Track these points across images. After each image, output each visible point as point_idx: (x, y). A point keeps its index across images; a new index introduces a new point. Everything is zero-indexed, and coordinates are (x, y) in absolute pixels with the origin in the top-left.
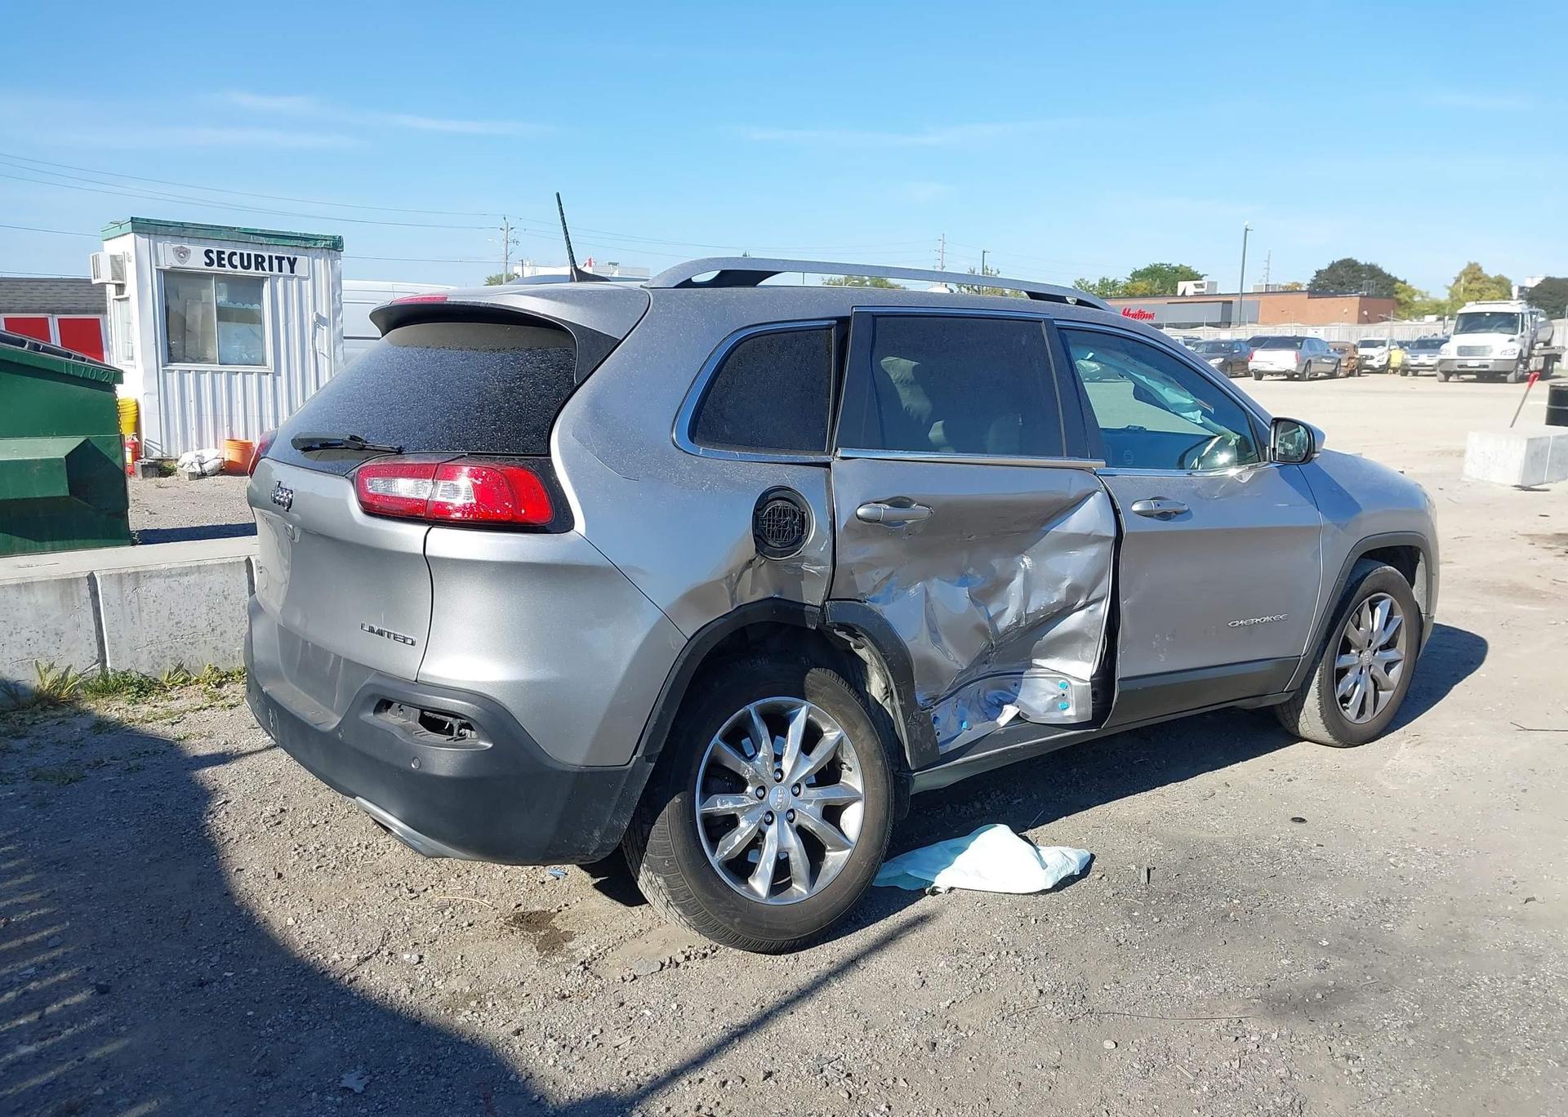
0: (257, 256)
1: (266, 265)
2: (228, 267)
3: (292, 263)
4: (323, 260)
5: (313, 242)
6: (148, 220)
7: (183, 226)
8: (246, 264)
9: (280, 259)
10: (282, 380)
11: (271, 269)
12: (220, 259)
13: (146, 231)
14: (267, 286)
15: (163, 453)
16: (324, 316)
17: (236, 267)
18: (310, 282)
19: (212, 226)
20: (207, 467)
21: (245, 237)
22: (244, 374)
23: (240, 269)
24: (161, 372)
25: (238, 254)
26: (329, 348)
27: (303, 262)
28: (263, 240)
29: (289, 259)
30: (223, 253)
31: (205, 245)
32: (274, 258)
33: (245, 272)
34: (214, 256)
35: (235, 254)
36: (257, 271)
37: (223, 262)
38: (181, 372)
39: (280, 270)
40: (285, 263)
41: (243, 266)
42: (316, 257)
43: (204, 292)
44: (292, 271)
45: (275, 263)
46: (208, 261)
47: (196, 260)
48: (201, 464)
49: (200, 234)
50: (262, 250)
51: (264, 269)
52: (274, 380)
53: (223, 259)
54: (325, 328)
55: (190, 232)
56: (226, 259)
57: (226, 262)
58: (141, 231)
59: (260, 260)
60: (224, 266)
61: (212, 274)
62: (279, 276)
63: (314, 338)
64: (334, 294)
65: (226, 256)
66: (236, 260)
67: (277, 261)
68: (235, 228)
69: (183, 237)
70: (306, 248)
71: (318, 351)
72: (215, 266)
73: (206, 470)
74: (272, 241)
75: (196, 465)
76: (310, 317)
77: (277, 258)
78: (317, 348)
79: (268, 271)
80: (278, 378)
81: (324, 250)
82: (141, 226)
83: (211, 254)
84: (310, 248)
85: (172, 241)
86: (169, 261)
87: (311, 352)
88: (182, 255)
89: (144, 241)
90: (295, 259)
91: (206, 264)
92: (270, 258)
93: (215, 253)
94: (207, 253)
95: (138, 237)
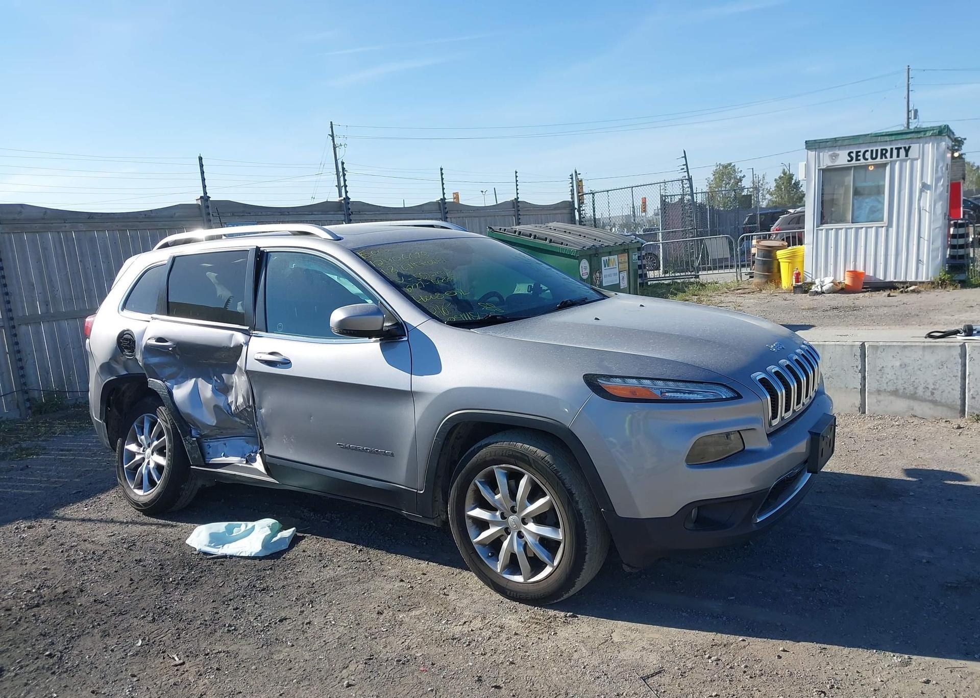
0: (882, 150)
1: (888, 155)
2: (862, 161)
3: (907, 151)
4: (931, 144)
5: (923, 133)
6: (815, 141)
7: (835, 140)
8: (874, 156)
9: (898, 149)
10: (893, 230)
11: (891, 157)
12: (857, 156)
13: (813, 147)
14: (888, 168)
15: (812, 279)
16: (929, 184)
17: (867, 159)
18: (919, 161)
19: (854, 136)
20: (824, 288)
21: (874, 139)
22: (867, 228)
23: (870, 160)
24: (815, 230)
25: (870, 151)
26: (930, 206)
27: (915, 149)
28: (887, 138)
29: (905, 148)
30: (860, 152)
31: (848, 149)
32: (894, 149)
33: (873, 162)
34: (854, 155)
35: (867, 151)
36: (882, 160)
37: (859, 158)
38: (827, 230)
39: (898, 156)
40: (902, 152)
41: (872, 158)
42: (926, 143)
43: (847, 179)
44: (907, 155)
45: (895, 152)
46: (849, 159)
47: (842, 159)
48: (822, 287)
49: (846, 142)
50: (887, 145)
51: (886, 158)
52: (887, 231)
53: (860, 156)
54: (928, 191)
55: (839, 143)
56: (862, 156)
57: (861, 158)
58: (811, 148)
59: (884, 152)
60: (859, 160)
61: (851, 167)
62: (896, 161)
63: (919, 200)
64: (937, 167)
65: (861, 154)
66: (868, 155)
67: (896, 150)
68: (868, 134)
69: (835, 147)
70: (919, 138)
71: (921, 209)
72: (854, 161)
73: (824, 290)
74: (893, 138)
75: (819, 287)
76: (918, 185)
77: (896, 148)
78: (921, 206)
79: (889, 159)
80: (890, 229)
81: (932, 137)
82: (811, 145)
83: (852, 154)
84: (921, 137)
85: (829, 151)
86: (826, 162)
87: (917, 210)
88: (834, 158)
89: (812, 154)
90: (909, 147)
91: (849, 161)
92: (892, 149)
93: (855, 153)
94: (849, 154)
95: (809, 152)
